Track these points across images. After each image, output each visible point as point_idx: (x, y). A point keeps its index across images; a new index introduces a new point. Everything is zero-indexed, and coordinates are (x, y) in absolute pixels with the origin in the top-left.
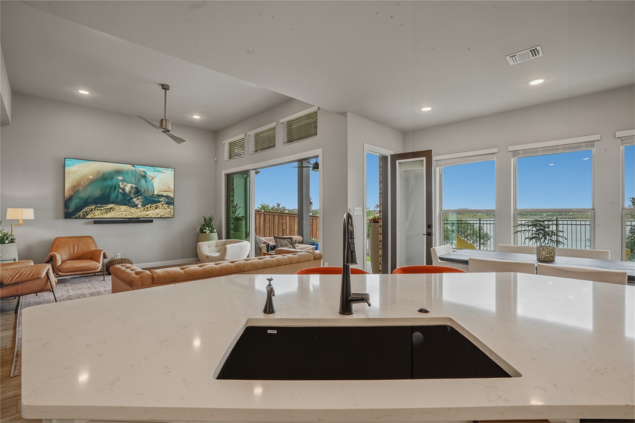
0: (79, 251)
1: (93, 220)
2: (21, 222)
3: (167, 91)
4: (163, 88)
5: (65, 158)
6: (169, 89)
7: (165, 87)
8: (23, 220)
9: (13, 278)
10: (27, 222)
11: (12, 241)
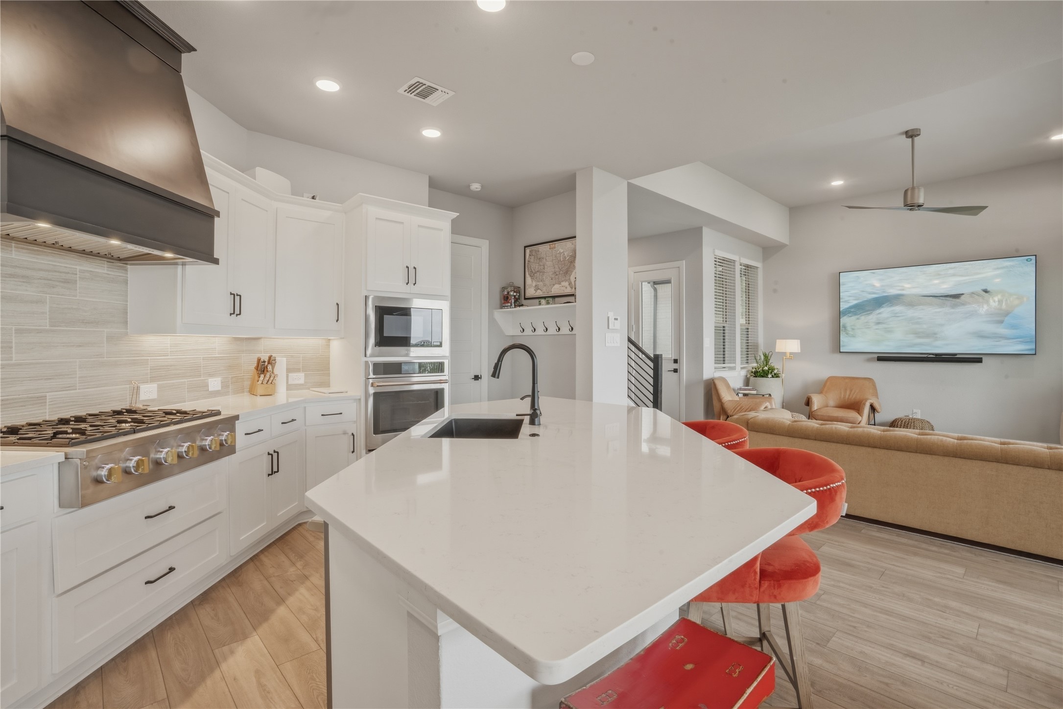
0: (851, 396)
1: (876, 356)
2: (788, 355)
3: (916, 139)
4: (908, 137)
5: (840, 273)
6: (919, 135)
7: (910, 134)
8: (791, 353)
9: (735, 410)
10: (793, 356)
11: (776, 376)
